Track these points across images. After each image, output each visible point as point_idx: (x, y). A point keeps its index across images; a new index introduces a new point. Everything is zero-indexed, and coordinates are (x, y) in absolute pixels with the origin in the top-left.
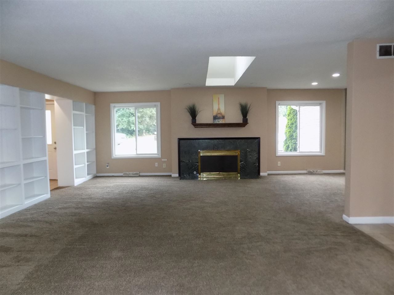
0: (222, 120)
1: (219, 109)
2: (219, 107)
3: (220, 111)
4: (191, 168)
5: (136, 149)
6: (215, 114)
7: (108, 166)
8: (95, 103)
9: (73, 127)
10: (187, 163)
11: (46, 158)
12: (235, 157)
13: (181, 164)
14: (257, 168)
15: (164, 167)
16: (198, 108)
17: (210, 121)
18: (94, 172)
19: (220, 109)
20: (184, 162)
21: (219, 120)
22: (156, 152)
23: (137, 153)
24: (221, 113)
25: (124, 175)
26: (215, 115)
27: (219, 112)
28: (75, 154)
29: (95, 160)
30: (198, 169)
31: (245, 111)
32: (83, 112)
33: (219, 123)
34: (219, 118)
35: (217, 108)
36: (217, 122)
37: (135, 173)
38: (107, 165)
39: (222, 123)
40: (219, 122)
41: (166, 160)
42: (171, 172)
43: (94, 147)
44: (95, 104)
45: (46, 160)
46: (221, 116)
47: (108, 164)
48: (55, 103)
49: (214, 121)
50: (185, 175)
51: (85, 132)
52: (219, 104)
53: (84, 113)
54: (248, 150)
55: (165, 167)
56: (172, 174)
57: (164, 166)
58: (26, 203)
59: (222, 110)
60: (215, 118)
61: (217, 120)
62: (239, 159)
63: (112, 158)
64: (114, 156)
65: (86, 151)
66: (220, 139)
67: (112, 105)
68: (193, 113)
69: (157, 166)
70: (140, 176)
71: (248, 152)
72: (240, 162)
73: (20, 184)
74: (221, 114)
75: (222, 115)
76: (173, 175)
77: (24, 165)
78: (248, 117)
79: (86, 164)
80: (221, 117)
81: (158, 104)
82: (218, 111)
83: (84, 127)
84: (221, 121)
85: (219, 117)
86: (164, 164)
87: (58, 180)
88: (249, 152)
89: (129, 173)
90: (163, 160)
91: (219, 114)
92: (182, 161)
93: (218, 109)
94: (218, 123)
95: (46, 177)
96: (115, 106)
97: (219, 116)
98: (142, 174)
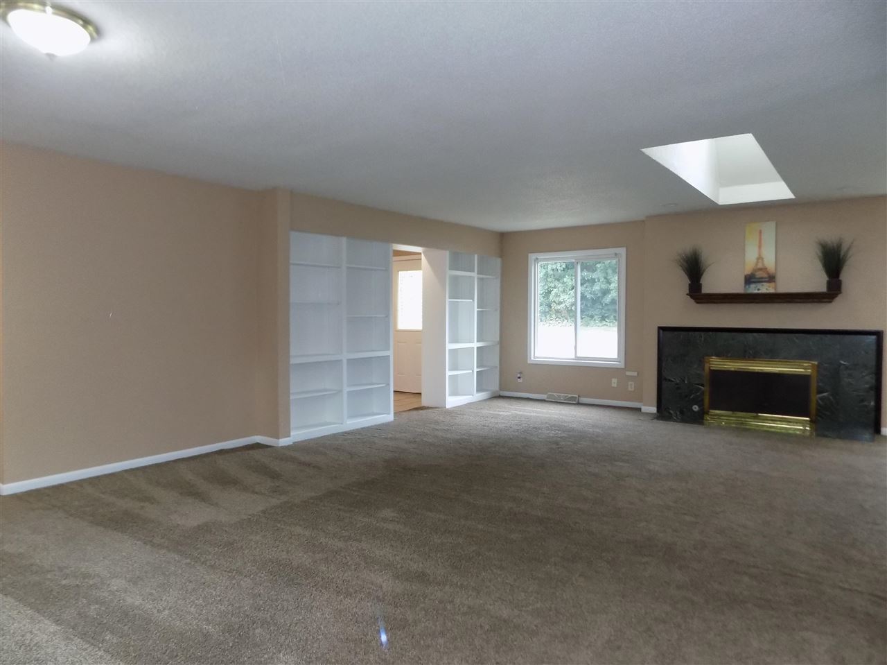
0: (768, 284)
1: (760, 258)
2: (760, 254)
3: (763, 264)
4: (686, 396)
5: (576, 348)
6: (748, 270)
7: (519, 378)
8: (502, 253)
9: (448, 300)
10: (677, 384)
11: (390, 353)
12: (804, 379)
13: (665, 385)
14: (872, 415)
15: (630, 389)
16: (707, 256)
17: (737, 287)
18: (495, 387)
19: (763, 259)
20: (670, 380)
21: (759, 286)
22: (615, 356)
23: (578, 355)
24: (766, 269)
25: (547, 398)
26: (749, 273)
27: (760, 266)
28: (450, 350)
29: (497, 364)
30: (702, 400)
31: (833, 262)
32: (473, 271)
33: (760, 292)
34: (760, 281)
35: (756, 255)
36: (753, 289)
37: (570, 396)
38: (519, 375)
39: (768, 292)
40: (759, 290)
41: (635, 374)
42: (641, 401)
43: (498, 339)
44: (501, 256)
45: (389, 356)
46: (766, 276)
47: (521, 373)
48: (423, 256)
49: (747, 287)
50: (672, 412)
51: (476, 310)
52: (760, 247)
53: (475, 275)
54: (841, 364)
55: (633, 389)
56: (644, 405)
57: (631, 386)
58: (348, 423)
59: (769, 261)
60: (749, 280)
61: (753, 286)
62: (814, 385)
63: (529, 362)
64: (532, 359)
65: (476, 345)
66: (760, 332)
67: (532, 256)
68: (694, 268)
69: (614, 385)
70: (579, 404)
71: (842, 367)
72: (819, 392)
73: (340, 391)
74: (764, 269)
75: (768, 274)
76: (645, 409)
77: (349, 361)
78: (845, 276)
79: (476, 370)
80: (765, 278)
81: (622, 251)
82: (757, 262)
83: (473, 300)
84: (766, 288)
85: (762, 278)
86: (630, 383)
87: (422, 394)
88: (847, 368)
89: (559, 396)
90: (628, 373)
91: (760, 269)
92: (666, 379)
93: (758, 259)
94: (756, 291)
95: (388, 384)
96: (537, 259)
97: (759, 274)
98: (583, 400)
